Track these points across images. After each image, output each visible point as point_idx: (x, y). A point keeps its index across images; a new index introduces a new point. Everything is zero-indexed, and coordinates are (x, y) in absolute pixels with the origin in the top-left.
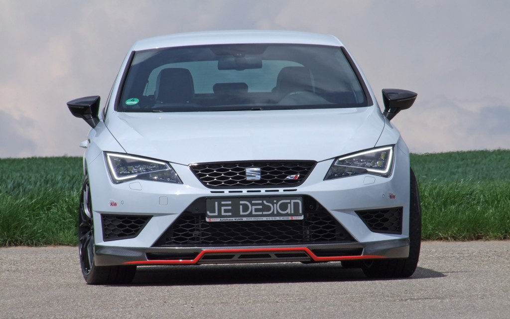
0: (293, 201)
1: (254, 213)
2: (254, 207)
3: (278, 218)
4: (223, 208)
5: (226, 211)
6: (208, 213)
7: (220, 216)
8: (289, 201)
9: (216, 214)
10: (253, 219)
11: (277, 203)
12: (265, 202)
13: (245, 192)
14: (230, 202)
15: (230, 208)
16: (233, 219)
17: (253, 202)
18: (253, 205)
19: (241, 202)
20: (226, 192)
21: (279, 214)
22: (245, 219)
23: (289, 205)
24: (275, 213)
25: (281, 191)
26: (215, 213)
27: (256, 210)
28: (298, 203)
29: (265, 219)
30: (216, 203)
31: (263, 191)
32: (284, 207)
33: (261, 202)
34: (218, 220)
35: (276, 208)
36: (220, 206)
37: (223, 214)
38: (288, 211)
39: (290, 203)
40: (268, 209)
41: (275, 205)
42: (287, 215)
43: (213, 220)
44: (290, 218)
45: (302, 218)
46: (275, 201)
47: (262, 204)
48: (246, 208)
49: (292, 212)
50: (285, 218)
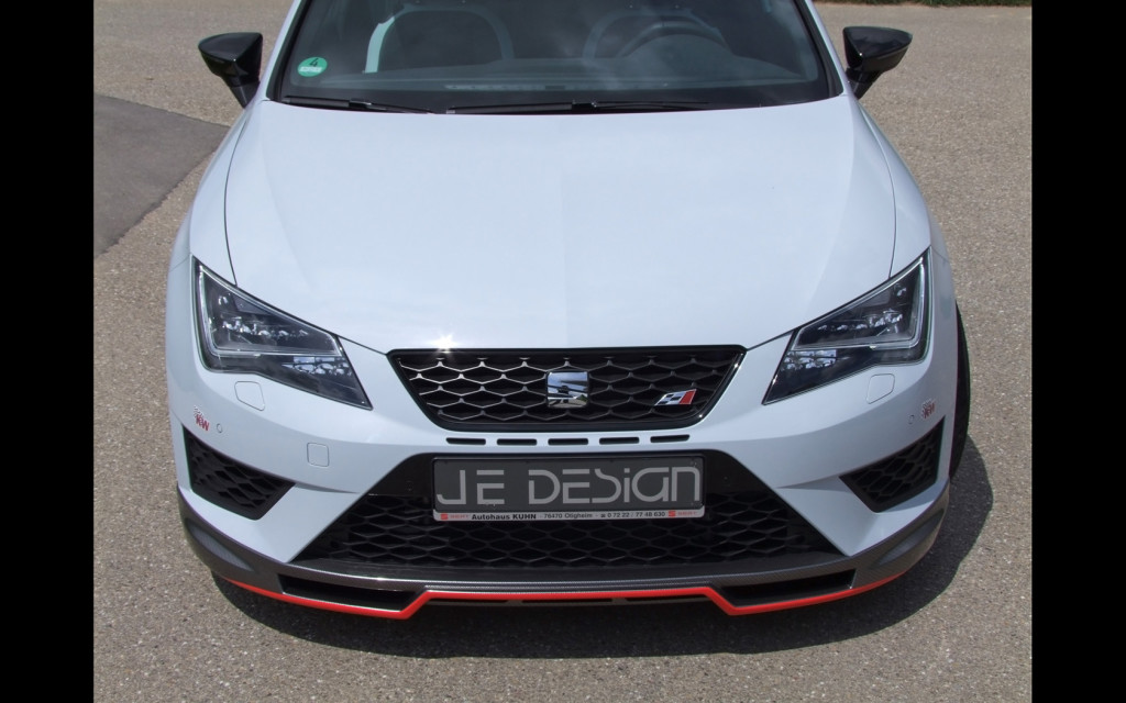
0: (676, 470)
1: (567, 500)
2: (567, 486)
3: (633, 515)
4: (481, 487)
5: (488, 494)
6: (440, 498)
7: (472, 505)
8: (666, 470)
9: (462, 501)
10: (563, 516)
11: (631, 476)
12: (598, 472)
13: (543, 441)
14: (501, 472)
15: (501, 486)
16: (510, 516)
17: (565, 472)
18: (563, 479)
19: (532, 472)
20: (491, 442)
21: (636, 505)
22: (541, 516)
23: (666, 480)
24: (627, 499)
25: (645, 440)
26: (458, 497)
27: (574, 493)
28: (691, 475)
29: (596, 516)
30: (463, 473)
31: (594, 441)
32: (651, 484)
33: (587, 471)
34: (468, 517)
35: (628, 487)
36: (472, 482)
37: (481, 501)
38: (663, 495)
39: (669, 475)
40: (608, 489)
41: (627, 480)
42: (660, 505)
43: (452, 517)
44: (667, 514)
45: (699, 513)
46: (627, 471)
47: (591, 478)
48: (544, 487)
49: (674, 498)
50: (654, 515)
